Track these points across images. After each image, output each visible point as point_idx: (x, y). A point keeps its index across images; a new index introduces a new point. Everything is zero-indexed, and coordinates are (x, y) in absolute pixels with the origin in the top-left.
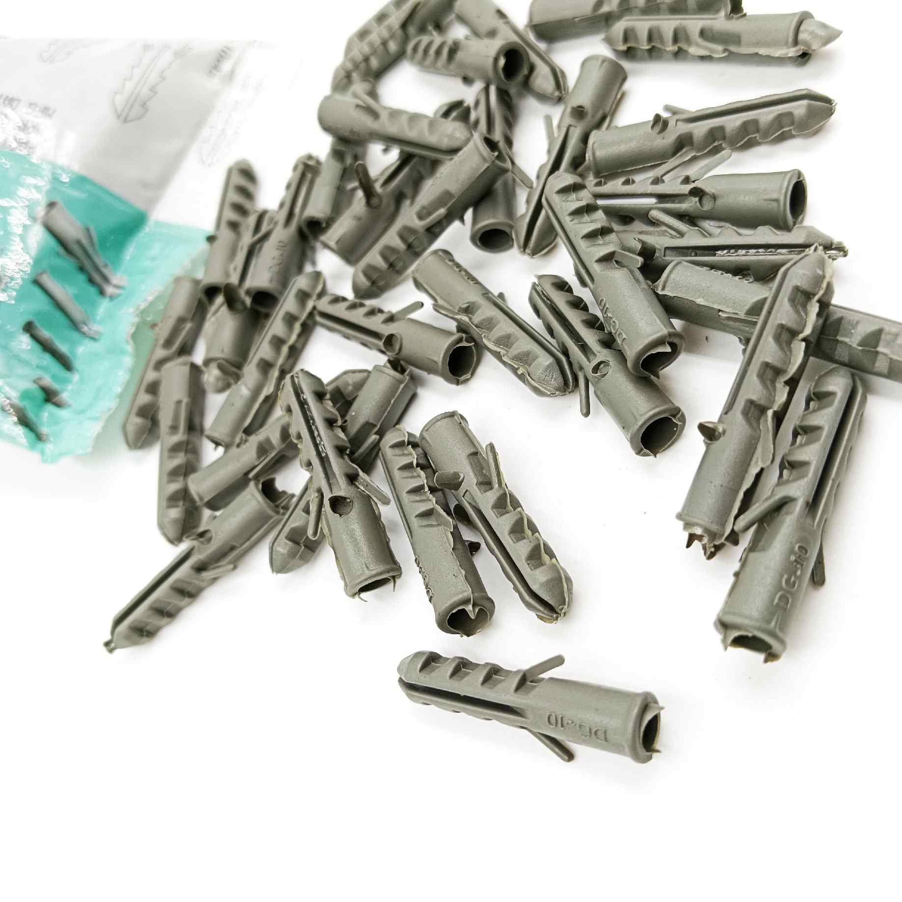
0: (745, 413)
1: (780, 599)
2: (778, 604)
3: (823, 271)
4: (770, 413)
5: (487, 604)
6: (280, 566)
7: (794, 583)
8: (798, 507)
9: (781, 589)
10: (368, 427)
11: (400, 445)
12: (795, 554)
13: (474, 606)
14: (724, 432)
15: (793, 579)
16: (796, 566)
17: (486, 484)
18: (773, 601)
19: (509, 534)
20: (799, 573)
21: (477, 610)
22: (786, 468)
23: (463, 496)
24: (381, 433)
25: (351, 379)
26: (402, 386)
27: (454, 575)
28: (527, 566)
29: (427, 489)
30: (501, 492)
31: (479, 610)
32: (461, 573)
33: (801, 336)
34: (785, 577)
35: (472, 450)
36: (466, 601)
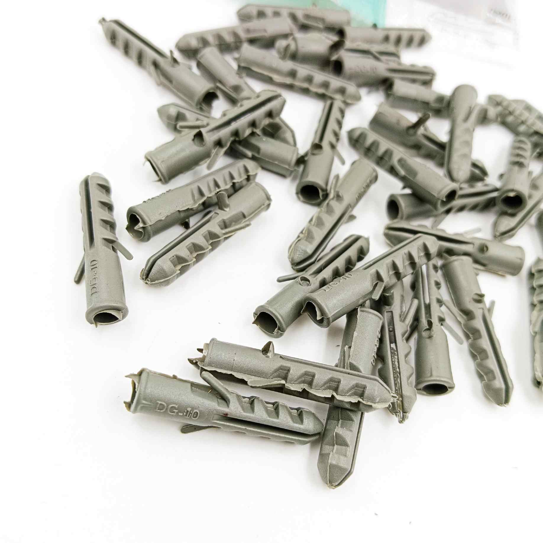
0: (281, 368)
1: (161, 404)
2: (158, 403)
3: (379, 402)
4: (283, 382)
5: (146, 237)
6: (162, 111)
7: (174, 412)
8: (224, 409)
9: (168, 404)
10: (257, 149)
11: (246, 170)
12: (192, 410)
13: (143, 228)
14: (268, 357)
15: (176, 411)
16: (185, 412)
17: (225, 225)
18: (158, 400)
19: (192, 243)
20: (180, 414)
21: (141, 230)
22: (250, 399)
23: (215, 213)
24: (253, 158)
25: (288, 136)
26: (287, 167)
27: (161, 213)
28: (172, 256)
29: (218, 190)
30: (220, 235)
31: (141, 231)
32: (162, 217)
33: (335, 394)
34: (177, 406)
35: (246, 214)
36: (144, 223)
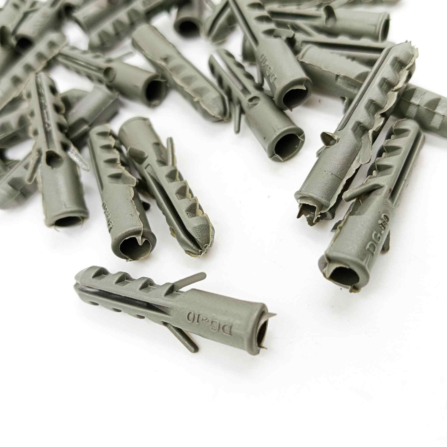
0: (354, 130)
1: (370, 246)
2: (368, 249)
3: (413, 53)
4: (371, 132)
7: (379, 238)
8: (384, 191)
9: (371, 240)
10: (82, 121)
11: (104, 134)
12: (382, 219)
13: (143, 237)
14: (338, 140)
15: (379, 235)
16: (381, 227)
18: (365, 247)
19: (176, 194)
20: (383, 232)
21: (144, 240)
22: (375, 169)
23: (146, 168)
24: (92, 126)
25: (76, 94)
26: (111, 101)
27: (131, 215)
28: (186, 215)
29: (119, 162)
30: (173, 169)
32: (136, 214)
33: (396, 88)
34: (375, 232)
35: (156, 141)
36: (137, 232)
